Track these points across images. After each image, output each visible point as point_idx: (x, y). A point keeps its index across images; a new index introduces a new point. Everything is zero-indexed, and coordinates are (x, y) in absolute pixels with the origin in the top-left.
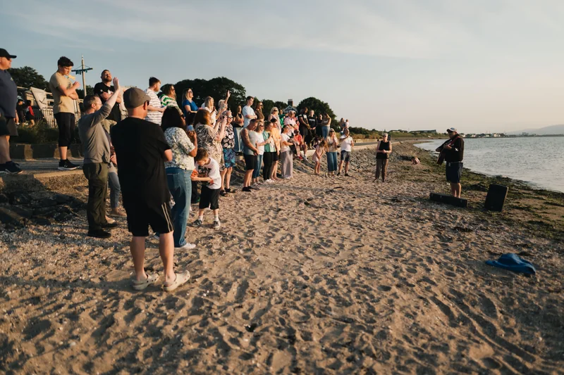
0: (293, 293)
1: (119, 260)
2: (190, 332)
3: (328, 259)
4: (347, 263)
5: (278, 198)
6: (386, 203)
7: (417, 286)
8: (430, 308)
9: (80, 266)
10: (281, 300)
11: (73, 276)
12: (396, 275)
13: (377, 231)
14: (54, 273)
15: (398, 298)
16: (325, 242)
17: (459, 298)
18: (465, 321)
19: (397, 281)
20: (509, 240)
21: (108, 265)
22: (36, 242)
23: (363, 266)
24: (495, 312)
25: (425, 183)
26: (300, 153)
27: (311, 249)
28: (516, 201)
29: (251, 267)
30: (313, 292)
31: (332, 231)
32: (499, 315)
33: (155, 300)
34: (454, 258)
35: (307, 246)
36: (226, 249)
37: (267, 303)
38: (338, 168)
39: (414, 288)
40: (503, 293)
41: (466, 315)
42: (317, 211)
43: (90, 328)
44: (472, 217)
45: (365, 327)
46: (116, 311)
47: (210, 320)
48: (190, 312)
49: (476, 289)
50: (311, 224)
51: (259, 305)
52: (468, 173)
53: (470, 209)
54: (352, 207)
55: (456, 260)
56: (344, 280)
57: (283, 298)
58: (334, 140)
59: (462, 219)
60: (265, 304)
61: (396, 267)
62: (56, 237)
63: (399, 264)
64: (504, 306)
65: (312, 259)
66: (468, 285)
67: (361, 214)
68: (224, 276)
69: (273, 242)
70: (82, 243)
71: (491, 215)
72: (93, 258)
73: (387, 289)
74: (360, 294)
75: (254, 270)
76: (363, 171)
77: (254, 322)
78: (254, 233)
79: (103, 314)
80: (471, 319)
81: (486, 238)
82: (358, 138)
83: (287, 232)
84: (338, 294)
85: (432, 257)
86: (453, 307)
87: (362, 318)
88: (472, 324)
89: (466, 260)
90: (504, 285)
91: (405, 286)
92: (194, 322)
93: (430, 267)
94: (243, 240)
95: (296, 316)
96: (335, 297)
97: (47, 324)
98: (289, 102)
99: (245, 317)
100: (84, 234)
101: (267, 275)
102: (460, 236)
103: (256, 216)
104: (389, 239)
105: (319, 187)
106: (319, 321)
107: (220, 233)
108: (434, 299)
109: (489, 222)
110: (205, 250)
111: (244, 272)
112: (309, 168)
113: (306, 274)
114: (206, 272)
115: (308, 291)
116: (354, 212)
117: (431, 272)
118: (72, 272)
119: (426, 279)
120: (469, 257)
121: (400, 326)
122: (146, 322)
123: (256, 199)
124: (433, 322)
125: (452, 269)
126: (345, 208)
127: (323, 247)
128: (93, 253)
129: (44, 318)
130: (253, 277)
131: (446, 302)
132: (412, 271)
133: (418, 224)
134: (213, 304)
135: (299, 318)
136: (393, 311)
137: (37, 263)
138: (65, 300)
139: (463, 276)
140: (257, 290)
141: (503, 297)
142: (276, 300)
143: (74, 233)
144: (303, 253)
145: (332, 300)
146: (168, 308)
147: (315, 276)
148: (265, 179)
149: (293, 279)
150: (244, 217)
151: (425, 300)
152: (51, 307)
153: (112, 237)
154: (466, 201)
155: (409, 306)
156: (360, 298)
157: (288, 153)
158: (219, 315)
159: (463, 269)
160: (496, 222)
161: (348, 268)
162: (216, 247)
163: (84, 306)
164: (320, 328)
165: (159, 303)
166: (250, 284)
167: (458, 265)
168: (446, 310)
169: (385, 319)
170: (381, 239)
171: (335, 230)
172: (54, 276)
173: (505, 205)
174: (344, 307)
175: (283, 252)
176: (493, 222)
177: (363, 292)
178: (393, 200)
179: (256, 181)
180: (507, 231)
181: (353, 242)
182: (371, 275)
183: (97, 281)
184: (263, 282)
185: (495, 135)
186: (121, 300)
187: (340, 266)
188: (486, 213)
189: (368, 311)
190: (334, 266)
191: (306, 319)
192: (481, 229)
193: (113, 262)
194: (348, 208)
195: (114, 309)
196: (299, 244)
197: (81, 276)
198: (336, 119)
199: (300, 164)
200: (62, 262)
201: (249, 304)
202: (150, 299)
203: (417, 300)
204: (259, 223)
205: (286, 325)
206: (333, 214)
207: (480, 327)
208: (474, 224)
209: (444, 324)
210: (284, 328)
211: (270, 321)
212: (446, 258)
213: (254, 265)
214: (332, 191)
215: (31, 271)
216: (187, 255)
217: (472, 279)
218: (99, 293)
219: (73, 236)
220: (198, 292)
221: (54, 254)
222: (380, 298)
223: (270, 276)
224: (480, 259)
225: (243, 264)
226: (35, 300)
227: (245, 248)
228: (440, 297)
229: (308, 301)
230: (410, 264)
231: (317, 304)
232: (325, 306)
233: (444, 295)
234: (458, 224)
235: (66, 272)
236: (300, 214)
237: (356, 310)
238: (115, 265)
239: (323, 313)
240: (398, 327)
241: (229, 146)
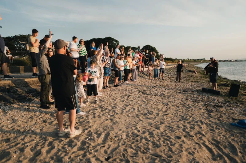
0: (131, 139)
1: (51, 120)
2: (76, 160)
3: (151, 121)
4: (159, 123)
5: (130, 90)
6: (180, 93)
7: (195, 136)
8: (202, 149)
9: (33, 123)
10: (125, 143)
11: (28, 128)
12: (184, 130)
13: (175, 107)
14: (20, 126)
15: (184, 143)
16: (150, 112)
17: (217, 144)
18: (221, 157)
19: (184, 133)
20: (242, 112)
21: (46, 123)
22: (16, 111)
23: (168, 125)
24: (237, 152)
25: (199, 83)
26: (141, 69)
27: (142, 115)
28: (245, 91)
29: (112, 125)
30: (141, 139)
31: (154, 106)
32: (239, 154)
33: (63, 142)
34: (214, 121)
35: (141, 114)
36: (102, 115)
37: (117, 144)
38: (159, 76)
39: (193, 138)
40: (241, 142)
41: (221, 153)
42: (147, 96)
43: (29, 157)
44: (223, 100)
45: (167, 160)
46: (43, 147)
47: (87, 153)
48: (79, 149)
49: (226, 139)
50: (144, 103)
51: (113, 146)
52: (220, 78)
53: (222, 96)
54: (164, 95)
55: (215, 122)
56: (158, 133)
57: (126, 142)
58: (157, 63)
59: (218, 100)
60: (116, 145)
61: (184, 126)
62: (25, 108)
63: (186, 124)
64: (242, 149)
65: (142, 121)
66: (222, 136)
67: (168, 98)
68: (98, 129)
69: (125, 112)
70: (37, 111)
71: (232, 99)
72: (40, 119)
73: (179, 138)
74: (165, 141)
75: (113, 126)
76: (171, 77)
77: (109, 156)
78: (116, 107)
79: (36, 149)
80: (224, 156)
81: (230, 111)
82: (169, 62)
83: (132, 107)
84: (154, 140)
85: (203, 121)
86: (214, 148)
87: (165, 155)
88: (224, 159)
89: (221, 122)
90: (241, 137)
91: (189, 137)
92: (80, 154)
93: (202, 126)
94: (110, 111)
95: (131, 152)
96: (152, 142)
97: (9, 153)
98: (138, 47)
99: (106, 152)
100: (38, 107)
101: (119, 129)
102: (217, 109)
103: (118, 99)
104: (181, 111)
105: (149, 85)
106: (143, 155)
107: (101, 107)
108: (204, 144)
109: (232, 102)
110: (92, 116)
111: (109, 127)
112: (145, 76)
113: (139, 129)
114: (90, 127)
115: (139, 138)
116: (165, 97)
117: (202, 129)
118: (28, 126)
119: (199, 133)
120: (222, 121)
121: (185, 160)
122: (56, 154)
123: (120, 90)
124: (203, 157)
125: (213, 127)
126: (161, 95)
127: (148, 114)
128: (40, 116)
129: (8, 150)
130: (112, 130)
131: (210, 146)
132: (192, 128)
133: (196, 103)
134: (90, 144)
135: (133, 154)
136: (182, 151)
137: (14, 121)
138: (21, 140)
139: (219, 131)
140: (113, 137)
141: (241, 144)
142: (122, 143)
143: (34, 106)
144: (139, 118)
145: (150, 144)
146: (69, 146)
147: (143, 130)
148: (125, 81)
149: (132, 131)
150: (113, 99)
151: (199, 144)
152: (14, 144)
153: (51, 109)
154: (220, 92)
155: (190, 148)
156: (165, 143)
157: (135, 70)
158: (93, 151)
159: (219, 127)
160: (235, 102)
161: (160, 126)
162: (97, 114)
163: (28, 144)
164: (143, 160)
165: (65, 143)
166: (111, 134)
167: (216, 125)
168: (210, 150)
169: (177, 156)
170: (177, 111)
171: (155, 106)
172: (20, 128)
173: (239, 94)
174: (156, 148)
175: (129, 117)
176: (234, 102)
177: (167, 140)
178: (184, 91)
179: (121, 82)
180: (241, 107)
181: (163, 112)
182: (171, 130)
183: (38, 131)
184: (117, 133)
185: (233, 61)
186: (47, 142)
187: (156, 125)
188: (230, 98)
189: (169, 151)
190: (153, 125)
191: (136, 154)
192: (228, 106)
193: (48, 121)
194: (162, 95)
195: (43, 146)
196: (137, 113)
197: (32, 128)
198: (159, 54)
199: (141, 74)
200: (25, 121)
201: (108, 145)
202: (60, 142)
203: (195, 144)
204: (119, 102)
205: (125, 158)
206: (155, 98)
207: (229, 161)
208: (224, 103)
209: (209, 159)
210: (124, 159)
211: (118, 155)
212: (210, 121)
213: (114, 123)
214: (155, 87)
215: (10, 125)
216: (83, 118)
217: (224, 133)
218: (38, 137)
219: (33, 108)
220: (85, 138)
221: (23, 116)
222: (175, 143)
223: (121, 130)
224: (228, 122)
225: (109, 123)
226: (8, 140)
227: (111, 114)
228: (207, 143)
229: (138, 144)
230: (191, 124)
231: (143, 146)
232: (146, 147)
233: (209, 142)
234: (216, 103)
235: (26, 126)
236: (139, 98)
237: (162, 150)
238: (49, 123)
239: (145, 151)
240: (184, 161)
241: (108, 67)
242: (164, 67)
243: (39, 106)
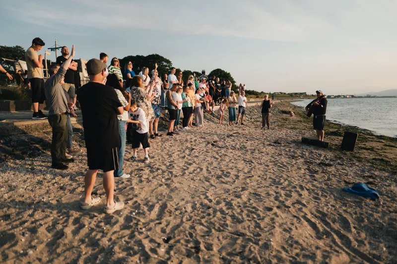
0: (200, 212)
1: (72, 187)
2: (120, 243)
3: (227, 186)
4: (240, 189)
5: (192, 140)
6: (270, 145)
7: (292, 207)
8: (302, 224)
9: (43, 191)
10: (191, 217)
11: (37, 199)
12: (276, 199)
13: (263, 165)
14: (23, 196)
15: (278, 216)
16: (225, 173)
17: (323, 217)
18: (328, 234)
19: (277, 203)
20: (359, 173)
21: (64, 190)
22: (12, 172)
23: (252, 191)
24: (350, 227)
25: (298, 130)
26: (209, 107)
27: (214, 178)
28: (363, 143)
29: (170, 192)
30: (215, 211)
31: (231, 165)
32: (353, 230)
33: (97, 218)
34: (319, 186)
35: (212, 176)
36: (152, 178)
37: (180, 220)
39: (290, 209)
40: (356, 213)
41: (329, 230)
42: (220, 150)
43: (45, 240)
44: (332, 155)
45: (253, 240)
46: (66, 226)
47: (136, 233)
48: (122, 227)
49: (335, 210)
50: (215, 160)
51: (174, 222)
52: (329, 123)
53: (331, 149)
54: (245, 148)
55: (321, 187)
56: (238, 203)
57: (192, 217)
58: (234, 99)
59: (325, 156)
60: (178, 221)
61: (277, 193)
62: (27, 168)
63: (279, 190)
64: (356, 223)
65: (215, 186)
66: (330, 207)
67: (252, 153)
68: (149, 199)
69: (187, 173)
70: (47, 173)
71: (346, 154)
72: (53, 184)
73: (270, 209)
74: (250, 214)
75: (172, 194)
76: (254, 121)
77: (169, 236)
78: (173, 167)
79: (56, 229)
80: (333, 233)
81: (342, 171)
82: (251, 98)
83: (198, 166)
84: (234, 214)
85: (303, 185)
86: (319, 223)
87: (251, 233)
88: (333, 237)
89: (328, 187)
90: (356, 207)
91: (283, 208)
92: (124, 235)
93: (302, 192)
94: (165, 172)
95: (201, 230)
96: (231, 216)
97: (13, 236)
98: (202, 72)
99: (163, 231)
100: (49, 166)
101: (181, 198)
102: (323, 169)
103: (176, 154)
104: (272, 171)
105: (222, 133)
106: (219, 234)
107: (149, 166)
108: (305, 217)
109: (345, 159)
110: (137, 179)
111: (165, 196)
112: (216, 119)
113: (210, 197)
114: (136, 196)
115: (211, 211)
116: (247, 151)
117: (303, 197)
118: (37, 196)
119: (299, 202)
120: (330, 185)
121: (279, 238)
122: (88, 235)
123: (177, 141)
124: (304, 235)
125: (318, 194)
126: (241, 148)
127: (224, 177)
128: (54, 181)
129: (10, 232)
130: (171, 199)
131: (313, 220)
132: (289, 196)
133: (293, 160)
134: (139, 221)
135: (204, 232)
136: (274, 227)
137: (11, 188)
138: (29, 217)
139: (326, 200)
140: (173, 210)
141: (356, 216)
142: (187, 218)
143: (41, 166)
144: (209, 182)
145: (229, 218)
146: (106, 224)
147: (217, 199)
148: (184, 127)
149: (200, 201)
150: (167, 154)
151: (298, 218)
152: (18, 222)
153: (69, 169)
154: (328, 143)
155: (286, 223)
156: (249, 217)
157: (200, 109)
158: (144, 229)
159: (326, 194)
160: (350, 159)
161: (242, 193)
162: (145, 176)
163: (42, 222)
164: (219, 240)
165: (99, 219)
166: (169, 206)
167: (322, 191)
168: (314, 226)
169: (268, 233)
170: (266, 171)
171: (233, 164)
172: (23, 198)
173: (355, 146)
174: (238, 223)
175: (194, 180)
176: (347, 159)
177: (252, 212)
178: (275, 142)
179: (177, 128)
180: (357, 166)
181: (245, 173)
182: (258, 199)
183: (54, 202)
184: (178, 204)
185: (348, 97)
186: (71, 218)
187: (235, 192)
188: (342, 153)
189: (256, 227)
190: (231, 192)
191: (208, 233)
192: (339, 164)
193: (68, 187)
194: (243, 148)
195: (65, 224)
196: (206, 175)
197: (43, 198)
198: (235, 84)
199: (209, 116)
200: (30, 188)
201: (167, 221)
202: (92, 218)
203: (292, 218)
204: (178, 159)
205: (193, 238)
206: (231, 152)
207: (339, 239)
208: (334, 161)
209: (312, 237)
210: (192, 240)
211: (182, 234)
212: (313, 186)
213: (172, 190)
214: (231, 135)
215: (6, 195)
216: (123, 183)
217: (333, 202)
218: (55, 212)
219: (40, 168)
220: (129, 211)
221: (25, 181)
222: (265, 217)
223: (183, 199)
224: (339, 187)
225: (164, 190)
226: (7, 217)
227: (167, 177)
228: (309, 216)
229: (210, 219)
230: (287, 190)
231: (218, 221)
232: (223, 222)
233: (312, 214)
234: (322, 160)
235: (32, 196)
236: (207, 152)
237: (246, 226)
238: (69, 190)
239: (221, 228)
240: (277, 240)
241: (156, 103)
242: (244, 105)
243: (50, 164)
